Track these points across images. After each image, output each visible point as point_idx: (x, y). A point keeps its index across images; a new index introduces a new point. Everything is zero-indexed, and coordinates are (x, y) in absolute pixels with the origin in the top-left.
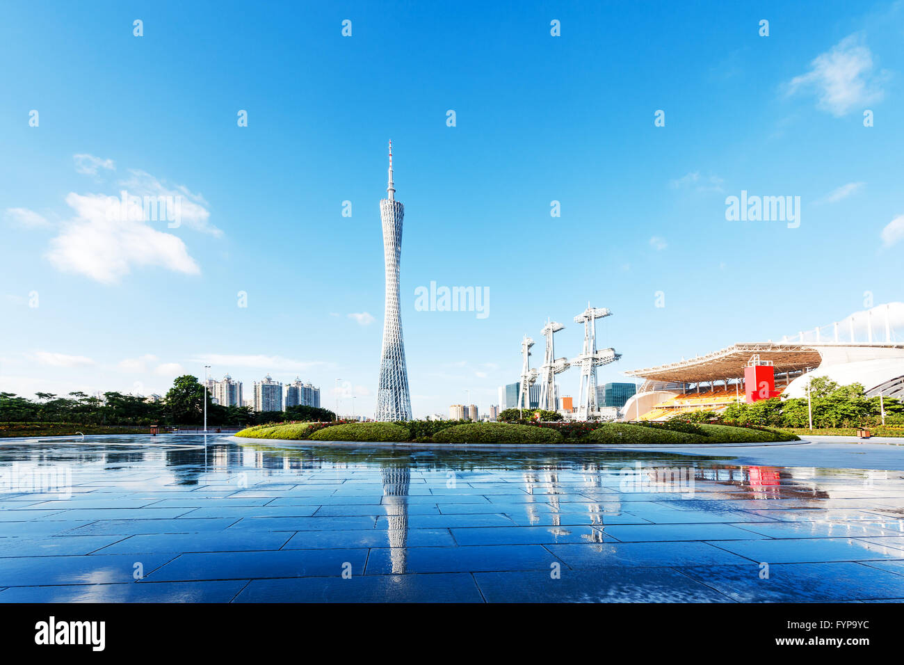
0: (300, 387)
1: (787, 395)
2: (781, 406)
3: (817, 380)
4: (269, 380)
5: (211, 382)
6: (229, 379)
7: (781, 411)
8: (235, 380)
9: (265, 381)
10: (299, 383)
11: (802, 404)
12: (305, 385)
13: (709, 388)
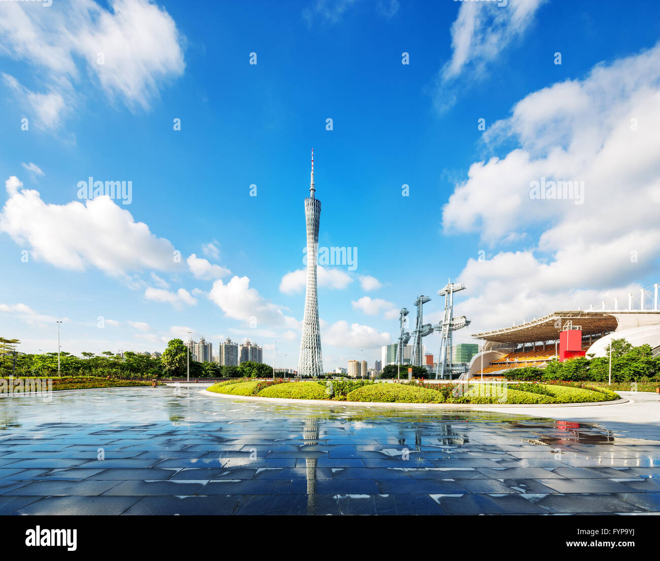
0: (249, 347)
1: (593, 355)
2: (588, 363)
3: (616, 342)
4: (229, 341)
5: (192, 343)
6: (204, 340)
7: (588, 368)
8: (207, 341)
9: (227, 342)
10: (248, 343)
11: (604, 362)
12: (253, 345)
13: (532, 348)
